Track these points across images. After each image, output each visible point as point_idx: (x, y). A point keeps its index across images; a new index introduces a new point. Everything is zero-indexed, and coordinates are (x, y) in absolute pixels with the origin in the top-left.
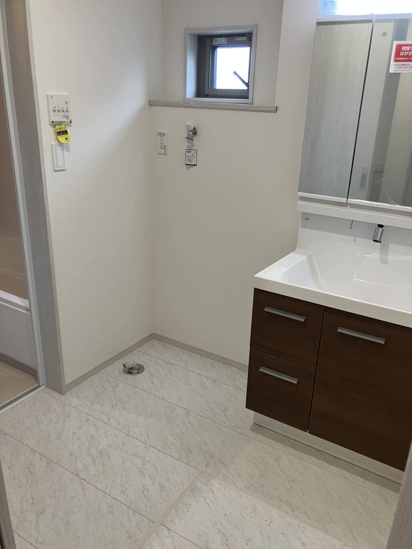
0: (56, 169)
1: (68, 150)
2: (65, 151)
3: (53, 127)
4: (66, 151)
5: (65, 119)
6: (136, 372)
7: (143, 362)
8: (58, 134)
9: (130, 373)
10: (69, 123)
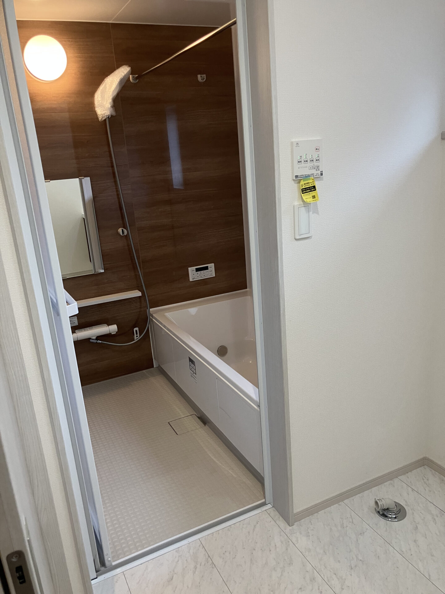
0: (297, 237)
1: (316, 211)
2: (311, 213)
3: (297, 183)
4: (313, 213)
5: (314, 172)
6: (394, 516)
7: (406, 502)
8: (303, 192)
9: (384, 516)
10: (320, 176)
